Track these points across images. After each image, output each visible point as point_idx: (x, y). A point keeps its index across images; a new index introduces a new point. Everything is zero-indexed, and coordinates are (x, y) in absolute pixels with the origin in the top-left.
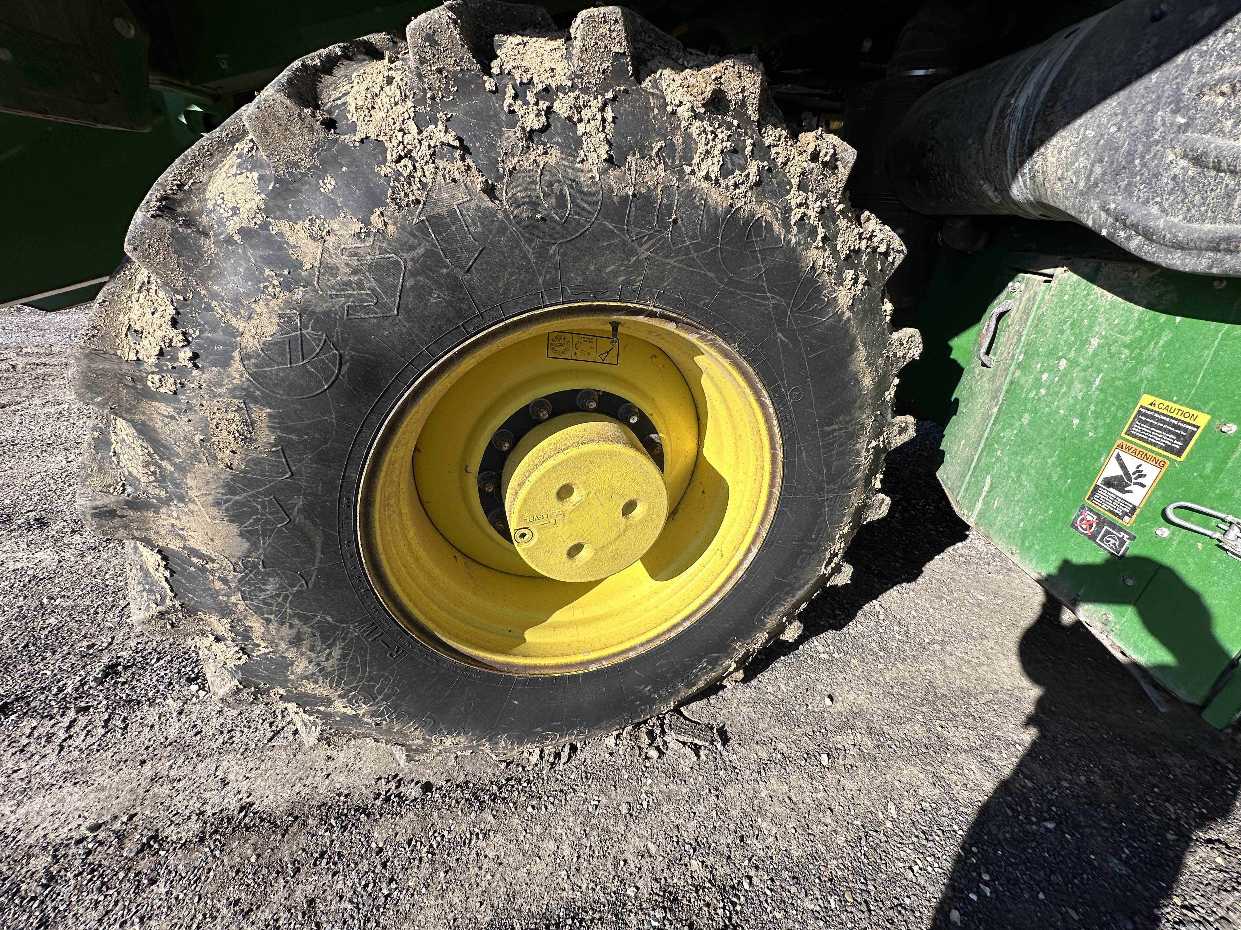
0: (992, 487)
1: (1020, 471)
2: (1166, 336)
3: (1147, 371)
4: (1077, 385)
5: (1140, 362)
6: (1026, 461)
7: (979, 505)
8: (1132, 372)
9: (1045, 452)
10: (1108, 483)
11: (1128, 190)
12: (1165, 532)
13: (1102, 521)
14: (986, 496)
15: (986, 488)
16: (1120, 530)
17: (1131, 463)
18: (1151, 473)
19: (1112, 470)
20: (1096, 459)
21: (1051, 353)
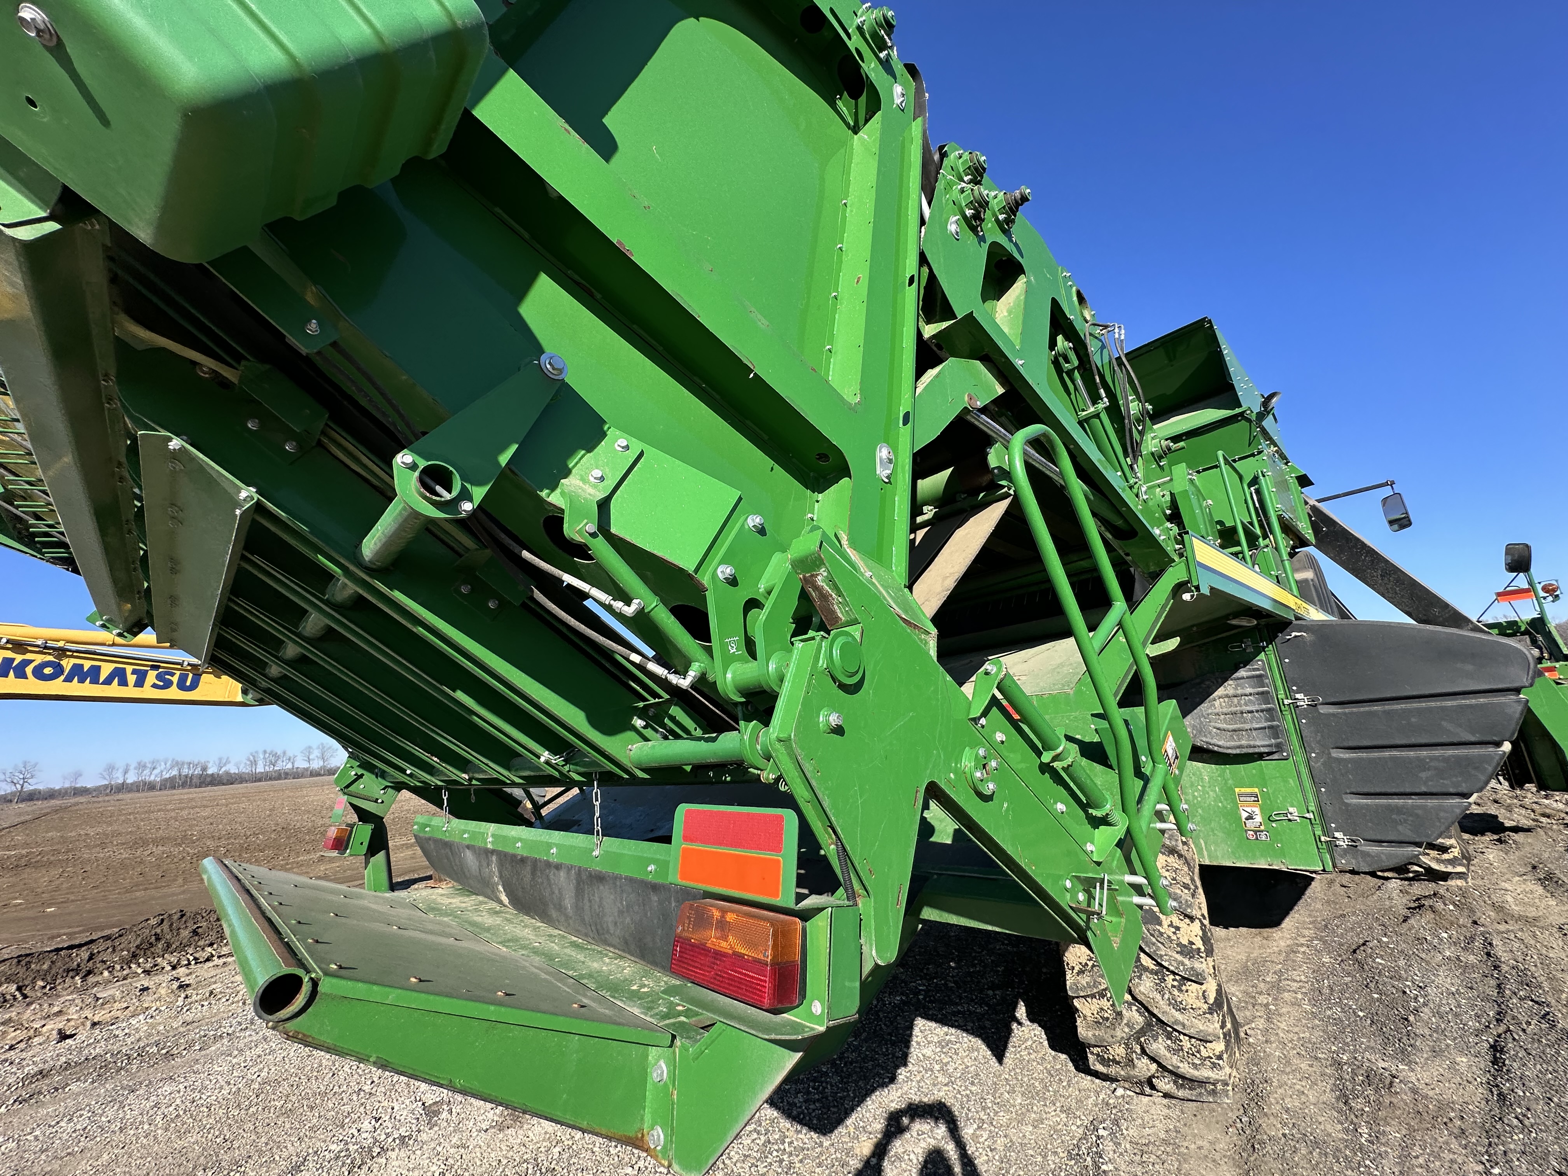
0: (1206, 843)
1: (1213, 831)
2: (1228, 771)
3: (1230, 782)
4: (1211, 793)
5: (1226, 781)
6: (1212, 825)
7: (1205, 853)
8: (1226, 783)
9: (1217, 819)
10: (1247, 819)
11: (1205, 736)
12: (1274, 825)
13: (1255, 832)
14: (1206, 848)
15: (1203, 845)
16: (1262, 831)
17: (1248, 809)
18: (1257, 810)
19: (1244, 815)
20: (1237, 813)
21: (1192, 785)
